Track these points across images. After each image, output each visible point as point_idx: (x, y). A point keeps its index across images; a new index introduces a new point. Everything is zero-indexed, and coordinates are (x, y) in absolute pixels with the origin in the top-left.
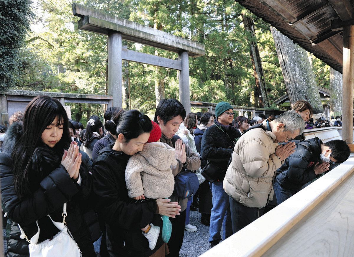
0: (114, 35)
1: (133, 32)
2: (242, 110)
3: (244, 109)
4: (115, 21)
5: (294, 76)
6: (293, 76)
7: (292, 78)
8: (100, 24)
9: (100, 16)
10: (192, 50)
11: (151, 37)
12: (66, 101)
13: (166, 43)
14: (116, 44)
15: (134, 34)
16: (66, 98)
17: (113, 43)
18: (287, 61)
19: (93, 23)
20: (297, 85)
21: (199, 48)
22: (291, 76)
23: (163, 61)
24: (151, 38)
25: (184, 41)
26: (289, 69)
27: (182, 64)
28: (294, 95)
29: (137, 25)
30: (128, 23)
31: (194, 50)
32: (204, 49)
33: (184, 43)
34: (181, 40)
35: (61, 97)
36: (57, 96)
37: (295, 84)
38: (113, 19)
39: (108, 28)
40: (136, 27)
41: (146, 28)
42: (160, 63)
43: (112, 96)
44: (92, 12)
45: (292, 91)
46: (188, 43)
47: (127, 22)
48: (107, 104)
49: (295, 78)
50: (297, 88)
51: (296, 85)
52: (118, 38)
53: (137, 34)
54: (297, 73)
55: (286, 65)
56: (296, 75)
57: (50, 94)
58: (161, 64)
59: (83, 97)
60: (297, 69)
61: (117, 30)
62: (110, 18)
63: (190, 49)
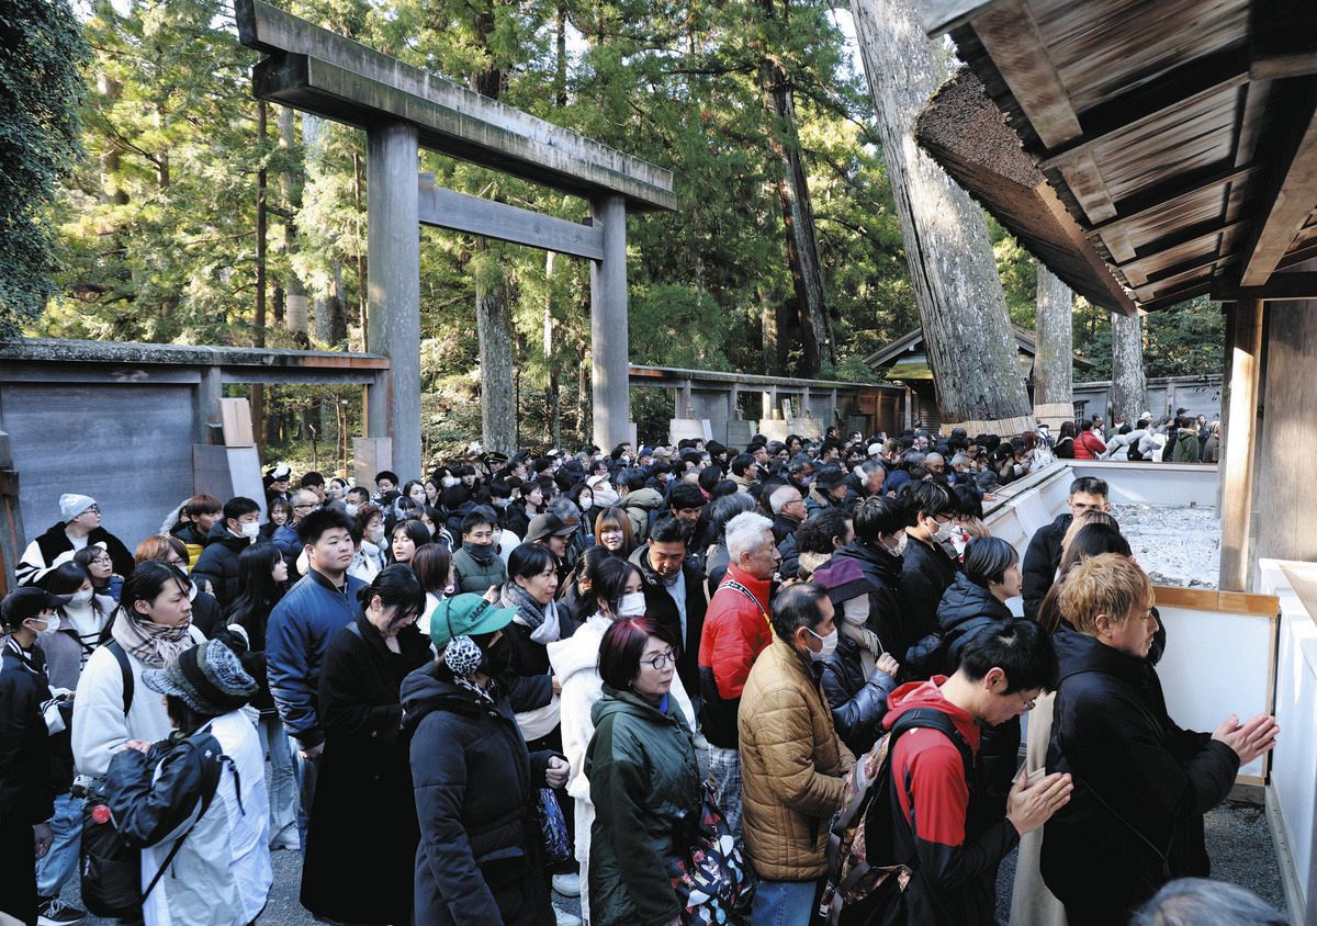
0: (391, 130)
1: (456, 124)
2: (774, 390)
3: (779, 386)
4: (393, 78)
5: (951, 299)
6: (947, 300)
7: (943, 304)
8: (345, 91)
9: (344, 56)
10: (637, 191)
11: (516, 146)
12: (229, 379)
13: (560, 168)
14: (398, 164)
15: (460, 130)
16: (225, 369)
17: (389, 161)
18: (931, 250)
19: (323, 85)
20: (960, 327)
21: (658, 183)
22: (942, 297)
23: (549, 229)
24: (515, 149)
25: (612, 158)
26: (937, 275)
27: (603, 241)
28: (948, 357)
29: (466, 99)
30: (438, 89)
31: (645, 191)
32: (670, 189)
33: (612, 164)
34: (603, 154)
35: (213, 366)
36: (197, 362)
37: (954, 324)
38: (387, 72)
39: (377, 106)
40: (463, 102)
41: (496, 108)
42: (537, 236)
43: (387, 355)
44: (314, 41)
45: (941, 346)
46: (623, 163)
47: (434, 84)
48: (369, 386)
49: (952, 304)
50: (958, 338)
51: (955, 329)
52: (405, 146)
53: (471, 134)
54: (959, 290)
55: (926, 263)
56: (957, 296)
57: (170, 351)
58: (540, 240)
59: (290, 363)
60: (961, 276)
61: (407, 116)
62: (375, 67)
63: (632, 188)
